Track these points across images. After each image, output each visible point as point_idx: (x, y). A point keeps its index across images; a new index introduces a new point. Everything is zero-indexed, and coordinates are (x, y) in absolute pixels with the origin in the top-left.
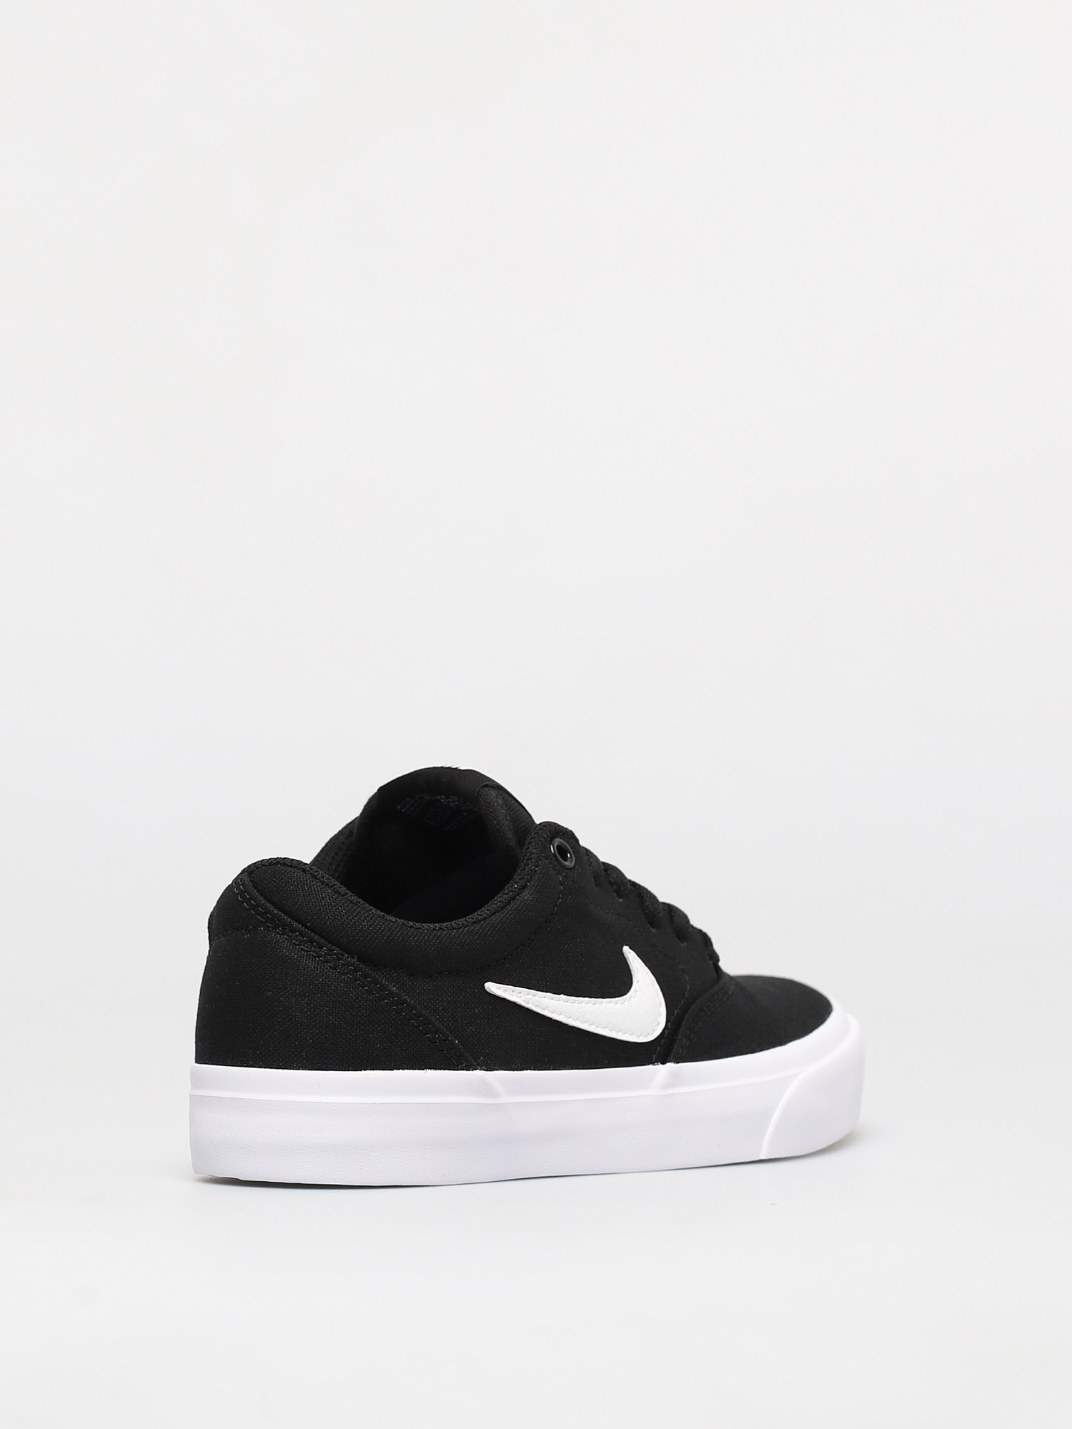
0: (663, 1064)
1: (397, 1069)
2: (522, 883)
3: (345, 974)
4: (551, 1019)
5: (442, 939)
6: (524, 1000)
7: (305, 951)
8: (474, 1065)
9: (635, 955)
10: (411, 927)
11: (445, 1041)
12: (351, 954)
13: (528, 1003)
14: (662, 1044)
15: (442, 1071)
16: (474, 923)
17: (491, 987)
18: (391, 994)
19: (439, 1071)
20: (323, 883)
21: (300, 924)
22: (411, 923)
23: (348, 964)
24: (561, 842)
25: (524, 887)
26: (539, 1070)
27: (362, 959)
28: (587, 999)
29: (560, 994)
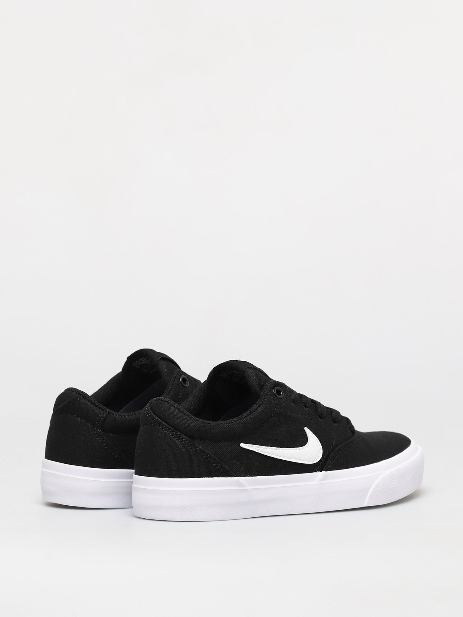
0: (321, 471)
1: (202, 477)
2: (258, 405)
3: (182, 442)
4: (269, 456)
5: (221, 428)
6: (257, 450)
7: (167, 433)
8: (234, 475)
9: (309, 430)
10: (209, 423)
11: (222, 466)
12: (184, 434)
13: (259, 451)
14: (321, 464)
15: (221, 478)
16: (236, 421)
17: (243, 445)
18: (200, 450)
19: (219, 478)
20: (175, 407)
21: (165, 423)
22: (209, 422)
23: (183, 438)
24: (278, 388)
25: (259, 406)
26: (264, 476)
27: (189, 436)
28: (286, 448)
29: (273, 447)
